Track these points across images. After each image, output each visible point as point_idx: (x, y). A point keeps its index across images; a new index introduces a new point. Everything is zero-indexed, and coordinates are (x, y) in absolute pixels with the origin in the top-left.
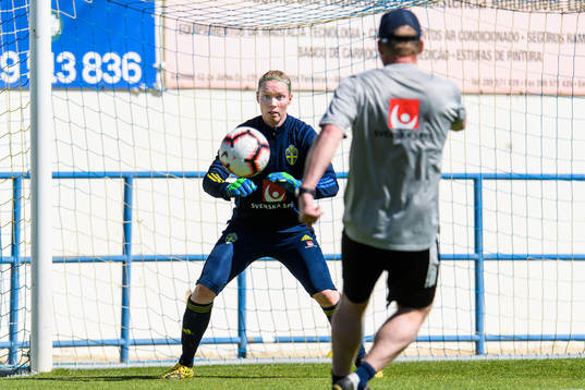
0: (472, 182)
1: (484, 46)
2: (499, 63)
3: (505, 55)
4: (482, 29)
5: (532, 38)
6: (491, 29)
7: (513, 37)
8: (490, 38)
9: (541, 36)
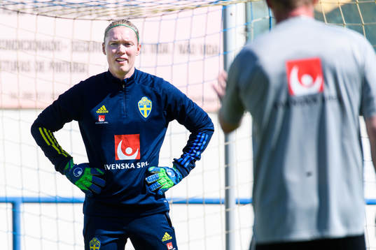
0: (10, 206)
1: (23, 56)
2: (40, 75)
3: (46, 66)
4: (20, 38)
5: (76, 47)
6: (31, 37)
7: (55, 46)
8: (30, 48)
9: (86, 45)
